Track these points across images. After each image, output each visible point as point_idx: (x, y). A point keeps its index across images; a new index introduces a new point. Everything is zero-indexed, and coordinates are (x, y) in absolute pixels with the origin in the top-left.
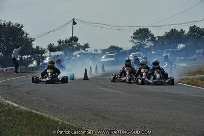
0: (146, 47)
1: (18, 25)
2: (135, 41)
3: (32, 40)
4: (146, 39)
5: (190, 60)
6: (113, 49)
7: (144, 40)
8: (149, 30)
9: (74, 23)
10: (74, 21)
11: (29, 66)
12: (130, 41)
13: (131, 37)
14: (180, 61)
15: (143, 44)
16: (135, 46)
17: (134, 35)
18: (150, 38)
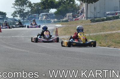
0: (24, 11)
2: (16, 7)
4: (25, 5)
5: (63, 21)
7: (23, 6)
12: (12, 7)
13: (13, 4)
14: (55, 22)
15: (22, 9)
16: (16, 11)
17: (15, 3)
18: (28, 5)
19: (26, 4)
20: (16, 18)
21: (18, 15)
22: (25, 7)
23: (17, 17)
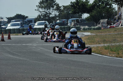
0: (51, 16)
2: (40, 10)
4: (51, 8)
5: (94, 29)
6: (19, 17)
12: (36, 10)
13: (37, 6)
14: (85, 30)
15: (48, 12)
16: (40, 14)
17: (39, 4)
18: (55, 7)
19: (53, 7)
22: (51, 10)
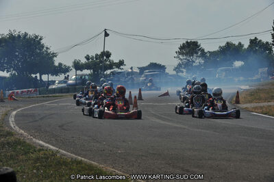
0: (194, 64)
1: (37, 37)
2: (181, 57)
3: (54, 55)
4: (195, 55)
5: (252, 81)
6: (154, 66)
7: (193, 56)
8: (199, 44)
9: (107, 35)
10: (106, 32)
11: (50, 87)
12: (175, 57)
13: (176, 52)
15: (191, 60)
16: (181, 63)
18: (199, 54)
19: (197, 53)
20: (180, 74)
21: (184, 70)
22: (195, 57)
23: (182, 72)
